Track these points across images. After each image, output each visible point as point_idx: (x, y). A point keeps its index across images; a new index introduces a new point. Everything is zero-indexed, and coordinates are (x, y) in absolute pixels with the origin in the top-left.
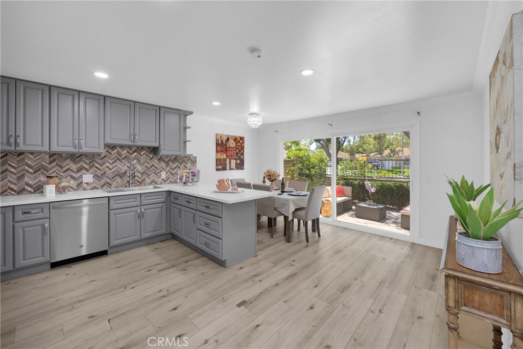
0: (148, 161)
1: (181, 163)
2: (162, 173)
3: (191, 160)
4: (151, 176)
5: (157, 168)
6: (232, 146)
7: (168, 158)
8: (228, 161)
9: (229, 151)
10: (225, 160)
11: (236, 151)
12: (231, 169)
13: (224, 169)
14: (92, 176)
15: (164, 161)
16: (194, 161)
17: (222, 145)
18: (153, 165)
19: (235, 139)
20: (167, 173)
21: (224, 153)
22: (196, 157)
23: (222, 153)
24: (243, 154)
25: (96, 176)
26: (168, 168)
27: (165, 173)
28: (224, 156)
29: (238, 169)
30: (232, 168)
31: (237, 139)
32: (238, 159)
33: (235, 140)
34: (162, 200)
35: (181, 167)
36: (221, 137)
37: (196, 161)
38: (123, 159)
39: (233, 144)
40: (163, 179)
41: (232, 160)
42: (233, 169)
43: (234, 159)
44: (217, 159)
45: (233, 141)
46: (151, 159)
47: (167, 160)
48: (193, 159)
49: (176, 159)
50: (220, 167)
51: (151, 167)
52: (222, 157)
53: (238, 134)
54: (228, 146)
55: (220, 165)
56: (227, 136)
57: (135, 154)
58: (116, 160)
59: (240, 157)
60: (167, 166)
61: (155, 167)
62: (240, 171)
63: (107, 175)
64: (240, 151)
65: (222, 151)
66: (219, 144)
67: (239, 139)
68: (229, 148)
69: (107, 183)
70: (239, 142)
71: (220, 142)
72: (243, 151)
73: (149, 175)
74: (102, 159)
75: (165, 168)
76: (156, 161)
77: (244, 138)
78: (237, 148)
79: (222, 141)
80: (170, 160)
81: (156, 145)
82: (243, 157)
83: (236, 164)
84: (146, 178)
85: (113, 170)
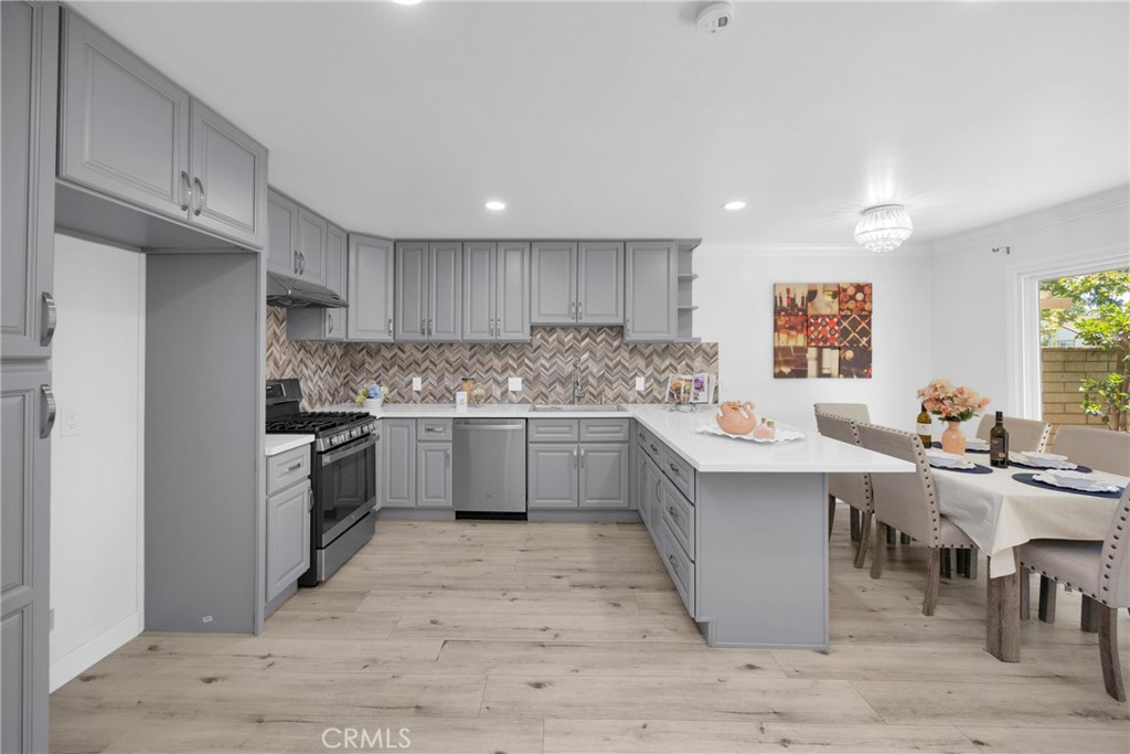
0: (611, 355)
1: (679, 359)
2: (637, 379)
3: (704, 351)
4: (614, 386)
5: (627, 369)
6: (825, 311)
7: (650, 349)
8: (812, 353)
9: (816, 325)
10: (802, 351)
11: (839, 323)
12: (820, 375)
13: (800, 373)
14: (520, 379)
15: (642, 354)
16: (710, 354)
17: (792, 312)
18: (620, 362)
19: (838, 293)
20: (647, 381)
21: (800, 332)
22: (716, 344)
23: (793, 333)
24: (866, 333)
25: (526, 381)
26: (650, 371)
27: (643, 379)
28: (800, 340)
29: (848, 375)
30: (825, 371)
31: (845, 290)
32: (846, 349)
33: (835, 295)
34: (621, 436)
35: (679, 367)
36: (788, 290)
37: (716, 353)
38: (567, 351)
39: (829, 305)
40: (639, 393)
41: (826, 352)
42: (829, 376)
43: (832, 347)
44: (775, 348)
45: (829, 299)
46: (615, 351)
47: (647, 352)
48: (708, 350)
49: (667, 349)
50: (786, 370)
51: (616, 366)
52: (792, 344)
53: (847, 277)
54: (811, 312)
55: (787, 363)
56: (810, 285)
57: (587, 340)
58: (554, 355)
59: (855, 341)
60: (647, 366)
61: (624, 366)
62: (855, 382)
63: (541, 379)
64: (854, 324)
65: (791, 328)
66: (783, 309)
67: (851, 291)
68: (817, 317)
69: (542, 393)
70: (853, 297)
71: (785, 304)
72: (869, 324)
73: (611, 383)
74: (535, 351)
75: (643, 370)
76: (626, 355)
77: (870, 286)
78: (845, 317)
79: (793, 300)
80: (655, 351)
81: (619, 321)
82: (869, 342)
83: (842, 361)
84: (607, 388)
85: (551, 371)
